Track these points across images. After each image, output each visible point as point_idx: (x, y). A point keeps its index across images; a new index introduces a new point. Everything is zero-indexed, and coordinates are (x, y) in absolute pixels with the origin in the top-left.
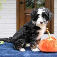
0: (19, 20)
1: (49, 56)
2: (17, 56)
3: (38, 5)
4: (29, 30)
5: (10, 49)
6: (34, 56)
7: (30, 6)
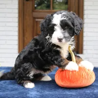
0: (23, 30)
1: (74, 96)
2: (16, 96)
3: (57, 3)
4: (40, 46)
5: (5, 83)
6: (46, 95)
7: (43, 5)
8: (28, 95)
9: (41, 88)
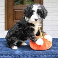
8: (15, 53)
9: (22, 49)
